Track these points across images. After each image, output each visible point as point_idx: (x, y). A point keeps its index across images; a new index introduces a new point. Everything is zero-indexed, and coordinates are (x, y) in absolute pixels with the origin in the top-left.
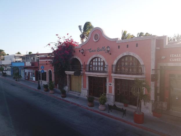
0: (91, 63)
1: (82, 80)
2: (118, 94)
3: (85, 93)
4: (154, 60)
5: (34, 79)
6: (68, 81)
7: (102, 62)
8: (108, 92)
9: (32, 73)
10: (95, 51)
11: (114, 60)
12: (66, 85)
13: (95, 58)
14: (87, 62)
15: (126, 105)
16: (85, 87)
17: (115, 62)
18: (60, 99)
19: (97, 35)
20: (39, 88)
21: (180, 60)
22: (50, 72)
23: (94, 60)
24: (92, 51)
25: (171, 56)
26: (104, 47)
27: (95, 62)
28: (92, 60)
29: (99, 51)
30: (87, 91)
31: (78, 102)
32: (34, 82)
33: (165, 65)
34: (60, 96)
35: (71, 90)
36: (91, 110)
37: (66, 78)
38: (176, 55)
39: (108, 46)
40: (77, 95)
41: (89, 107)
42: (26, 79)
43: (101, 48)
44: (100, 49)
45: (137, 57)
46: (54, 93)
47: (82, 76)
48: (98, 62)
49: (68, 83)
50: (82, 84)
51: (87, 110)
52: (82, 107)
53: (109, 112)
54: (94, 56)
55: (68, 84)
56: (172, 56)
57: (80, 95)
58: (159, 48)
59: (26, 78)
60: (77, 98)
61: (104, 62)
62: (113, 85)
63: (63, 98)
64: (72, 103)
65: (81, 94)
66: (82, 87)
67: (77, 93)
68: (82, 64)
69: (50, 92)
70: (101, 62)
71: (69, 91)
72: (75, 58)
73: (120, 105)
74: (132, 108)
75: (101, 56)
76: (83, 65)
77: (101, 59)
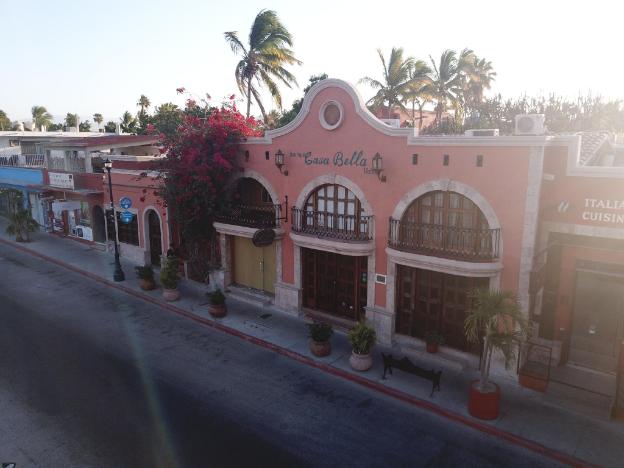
0: (311, 201)
1: (279, 256)
2: (406, 311)
3: (288, 298)
4: (535, 216)
5: (88, 233)
6: (223, 253)
7: (352, 201)
8: (373, 302)
9: (76, 211)
10: (326, 161)
11: (396, 202)
12: (218, 267)
13: (325, 186)
14: (296, 196)
15: (432, 349)
16: (287, 278)
17: (400, 210)
18: (208, 323)
19: (336, 107)
20: (120, 276)
21: (613, 221)
22: (152, 215)
23: (321, 193)
24: (316, 161)
25: (587, 205)
26: (361, 153)
27: (326, 199)
28: (314, 192)
29: (340, 162)
30: (296, 294)
31: (272, 336)
32: (87, 247)
33: (564, 229)
34: (204, 312)
35: (234, 283)
36: (325, 368)
37: (218, 244)
38: (606, 204)
39: (378, 155)
40: (260, 305)
41: (317, 355)
42: (54, 232)
43: (347, 155)
44: (344, 159)
45: (478, 199)
46: (178, 299)
47: (278, 243)
48: (336, 200)
49: (223, 260)
50: (279, 270)
51: (310, 367)
52: (292, 355)
53: (384, 378)
54: (322, 181)
55: (224, 264)
56: (590, 203)
57: (270, 303)
58: (552, 177)
59: (56, 229)
60: (266, 316)
61: (358, 203)
62: (390, 281)
63: (218, 320)
64: (254, 341)
65: (275, 302)
66: (279, 280)
67: (257, 296)
68: (276, 202)
69: (167, 294)
70: (346, 201)
71: (229, 288)
72: (251, 179)
73: (412, 347)
74: (452, 359)
75: (348, 183)
76: (280, 206)
77: (347, 190)
